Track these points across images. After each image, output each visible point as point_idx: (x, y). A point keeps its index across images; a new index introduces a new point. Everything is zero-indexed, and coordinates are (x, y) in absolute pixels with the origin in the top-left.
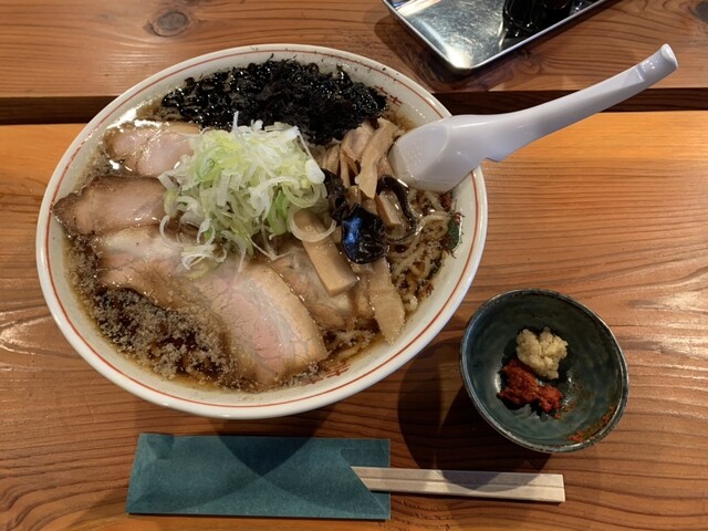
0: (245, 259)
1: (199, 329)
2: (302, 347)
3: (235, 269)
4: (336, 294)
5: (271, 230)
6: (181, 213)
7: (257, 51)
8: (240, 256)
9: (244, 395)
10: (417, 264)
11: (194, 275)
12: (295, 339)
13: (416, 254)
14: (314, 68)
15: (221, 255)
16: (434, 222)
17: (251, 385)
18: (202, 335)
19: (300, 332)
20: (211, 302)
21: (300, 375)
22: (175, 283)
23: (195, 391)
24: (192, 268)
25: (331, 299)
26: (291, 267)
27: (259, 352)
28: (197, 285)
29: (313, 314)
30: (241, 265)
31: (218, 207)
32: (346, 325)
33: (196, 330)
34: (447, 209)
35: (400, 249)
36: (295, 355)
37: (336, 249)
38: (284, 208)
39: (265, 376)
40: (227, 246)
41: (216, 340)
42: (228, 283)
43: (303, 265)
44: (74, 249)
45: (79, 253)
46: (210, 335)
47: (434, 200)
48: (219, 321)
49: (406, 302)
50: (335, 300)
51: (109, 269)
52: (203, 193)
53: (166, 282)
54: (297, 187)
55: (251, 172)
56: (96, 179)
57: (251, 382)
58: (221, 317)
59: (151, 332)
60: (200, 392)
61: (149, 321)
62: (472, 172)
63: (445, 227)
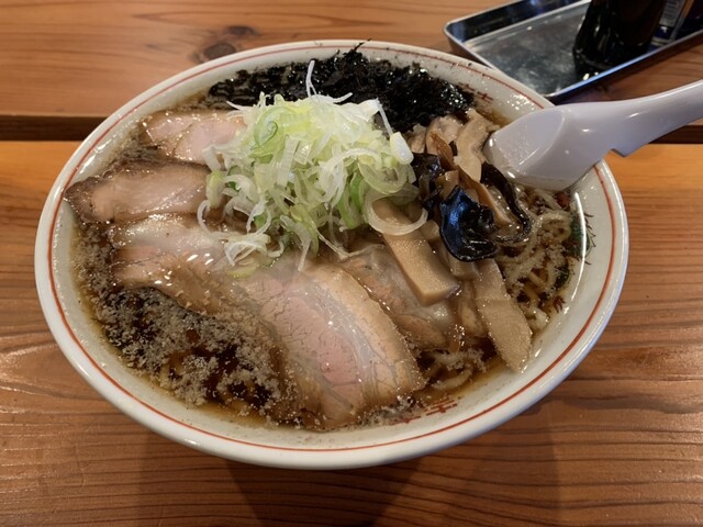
0: (307, 257)
1: (243, 341)
2: (388, 371)
3: (293, 268)
4: (432, 301)
5: (341, 222)
6: (226, 199)
7: (321, 46)
8: (300, 251)
9: (307, 435)
10: (536, 271)
11: (240, 272)
12: (376, 359)
13: (534, 259)
14: (386, 65)
15: (277, 249)
16: (552, 222)
17: (317, 422)
18: (246, 349)
19: (383, 349)
20: (260, 306)
21: (386, 408)
22: (213, 282)
23: (235, 425)
24: (237, 264)
25: (424, 309)
26: (369, 267)
27: (326, 375)
28: (242, 285)
29: (401, 327)
30: (302, 263)
31: (277, 186)
32: (448, 344)
33: (237, 341)
34: (568, 209)
35: (512, 252)
36: (378, 381)
37: (428, 247)
38: (361, 193)
39: (336, 408)
40: (285, 238)
41: (264, 356)
42: (284, 285)
43: (384, 265)
44: (86, 239)
45: (93, 244)
46: (258, 349)
47: (549, 199)
48: (272, 331)
49: (530, 317)
50: (430, 310)
51: (127, 263)
52: (259, 169)
53: (202, 281)
54: (378, 167)
55: (322, 145)
56: (124, 163)
57: (315, 415)
58: (274, 327)
59: (173, 341)
60: (241, 428)
61: (174, 328)
62: (594, 166)
63: (567, 228)
